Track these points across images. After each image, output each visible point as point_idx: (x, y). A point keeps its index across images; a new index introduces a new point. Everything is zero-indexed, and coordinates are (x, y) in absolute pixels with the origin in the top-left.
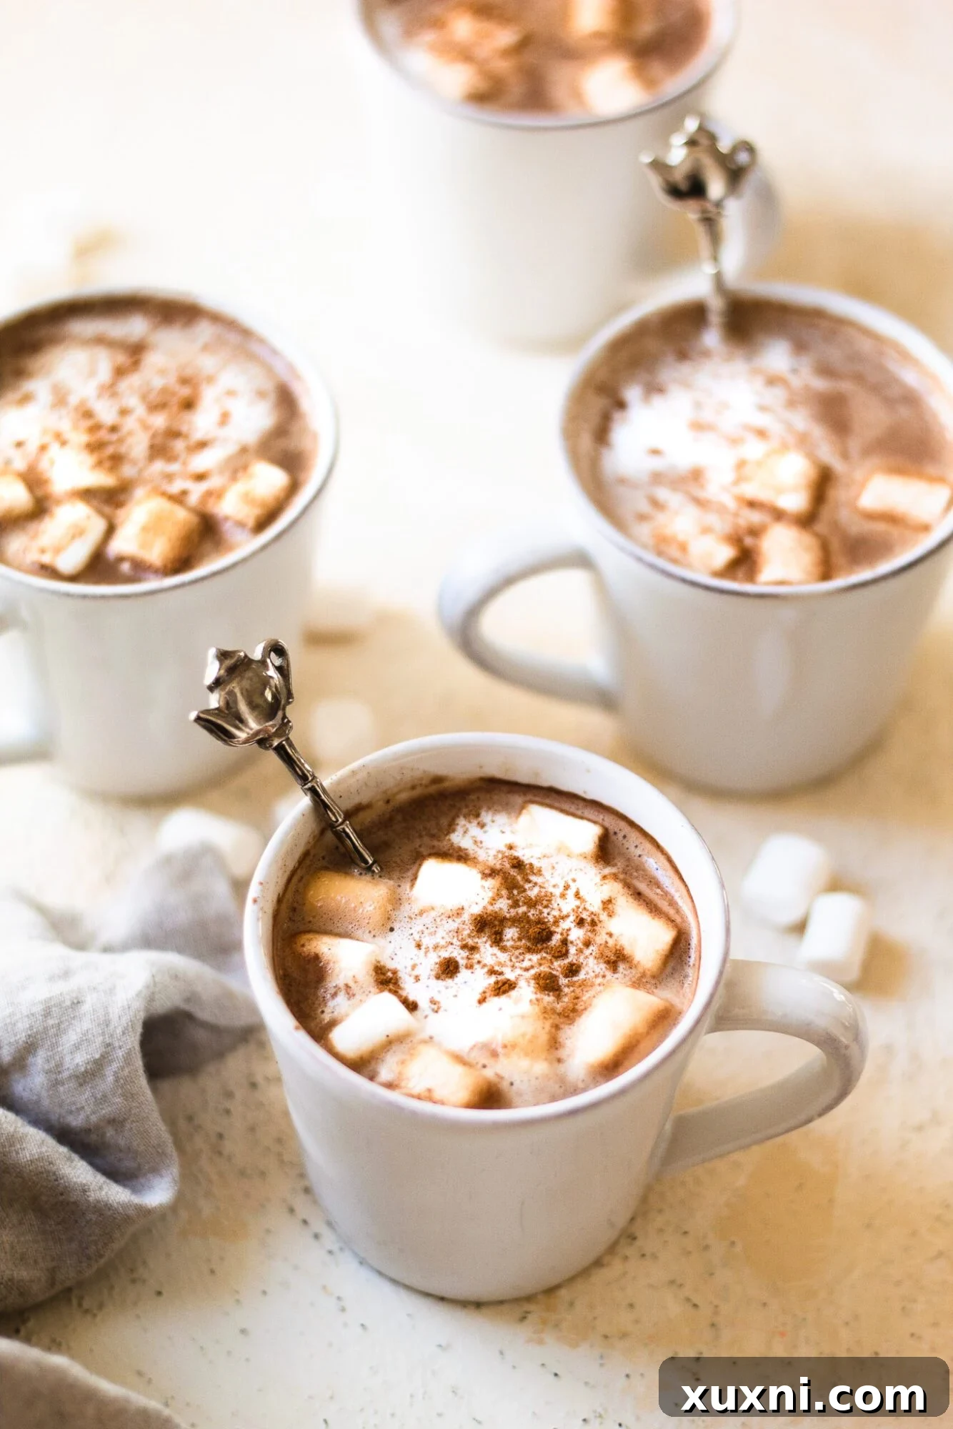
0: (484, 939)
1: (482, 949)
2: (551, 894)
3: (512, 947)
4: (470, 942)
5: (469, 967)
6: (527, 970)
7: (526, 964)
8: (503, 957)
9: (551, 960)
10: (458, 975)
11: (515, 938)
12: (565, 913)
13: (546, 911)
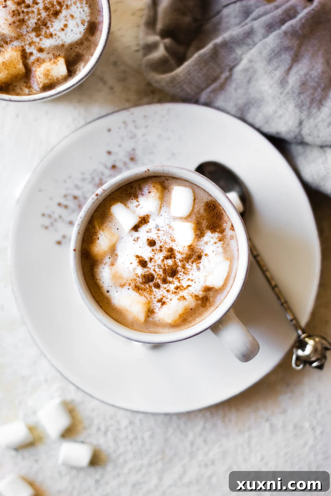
0: (165, 253)
1: (161, 253)
2: (189, 274)
3: (164, 264)
4: (163, 249)
5: (153, 250)
6: (154, 270)
7: (157, 270)
8: (159, 262)
9: (160, 278)
10: (149, 247)
11: (168, 264)
12: (181, 281)
13: (182, 273)
